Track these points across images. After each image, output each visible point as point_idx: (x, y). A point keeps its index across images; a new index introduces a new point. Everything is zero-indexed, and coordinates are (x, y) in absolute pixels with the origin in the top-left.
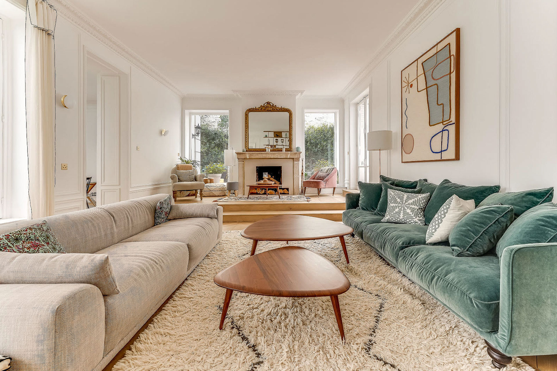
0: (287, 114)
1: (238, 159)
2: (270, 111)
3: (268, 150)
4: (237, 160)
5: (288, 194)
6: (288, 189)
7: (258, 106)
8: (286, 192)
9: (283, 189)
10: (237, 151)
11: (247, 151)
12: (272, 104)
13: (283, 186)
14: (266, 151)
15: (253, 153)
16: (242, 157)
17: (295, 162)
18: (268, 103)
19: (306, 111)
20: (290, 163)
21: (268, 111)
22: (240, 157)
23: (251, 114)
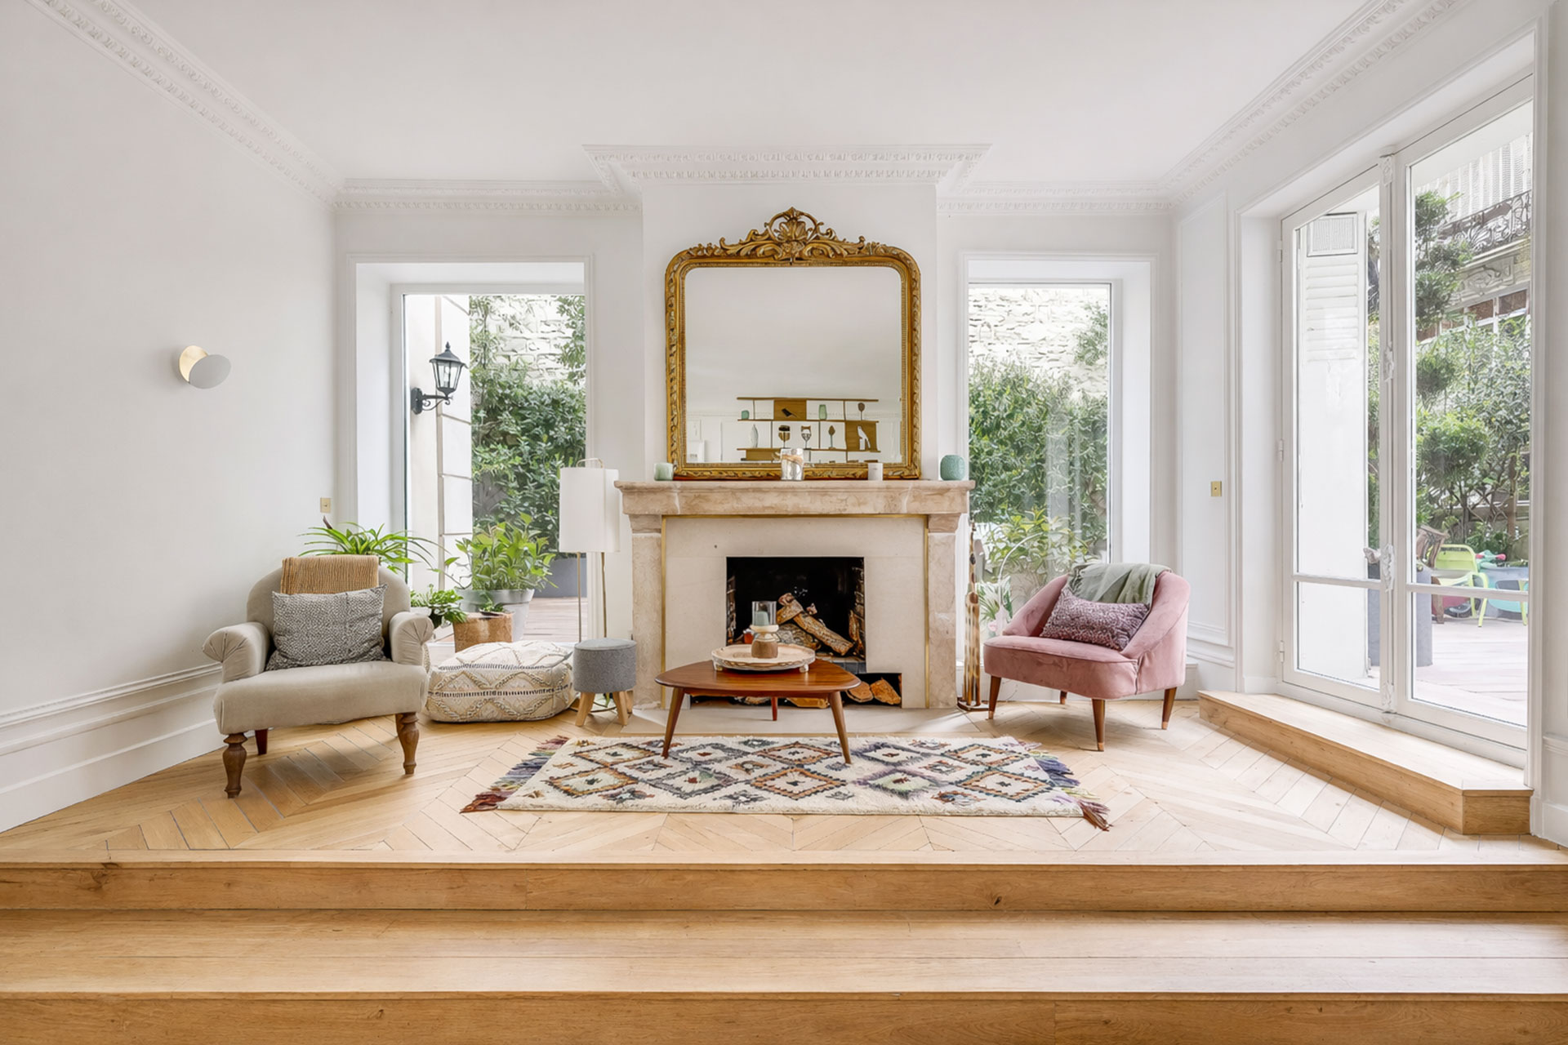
0: (889, 279)
1: (633, 517)
2: (801, 261)
3: (794, 473)
4: (625, 521)
5: (898, 705)
6: (894, 680)
7: (735, 236)
8: (884, 698)
9: (871, 678)
10: (628, 480)
11: (677, 477)
12: (809, 224)
13: (872, 662)
14: (778, 478)
15: (711, 490)
16: (657, 506)
17: (937, 536)
18: (792, 217)
19: (976, 267)
20: (911, 537)
21: (788, 261)
22: (638, 510)
23: (698, 280)
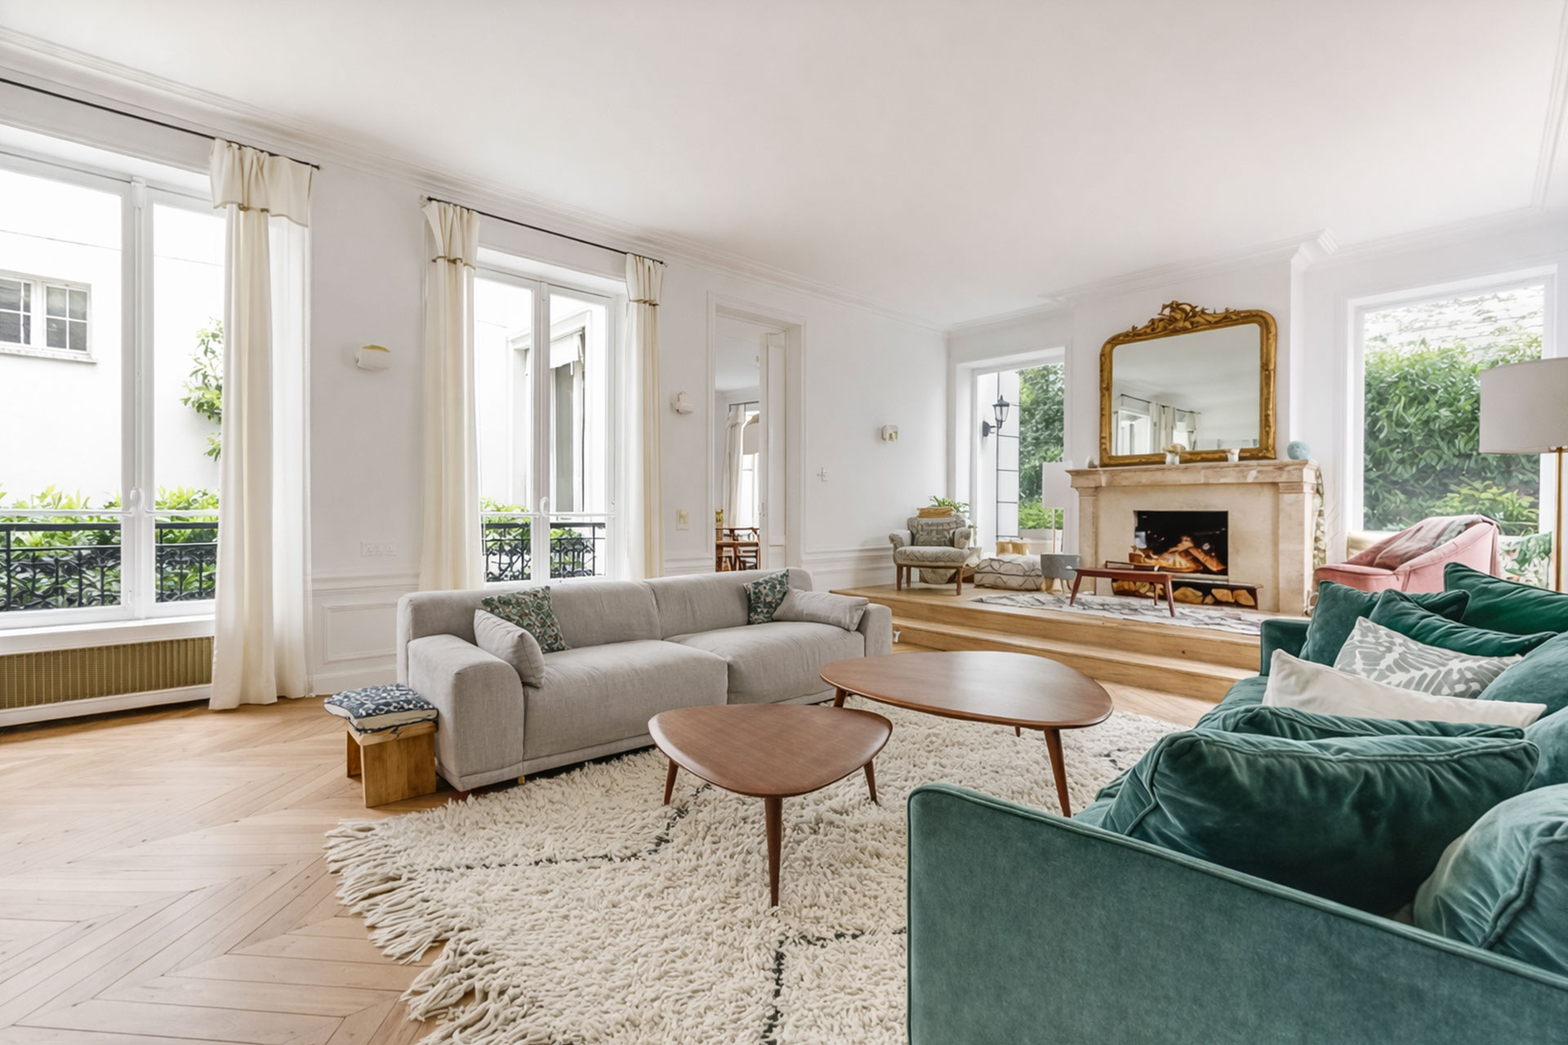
0: (1250, 331)
1: (1077, 489)
2: (1185, 330)
3: (1173, 459)
5: (1254, 607)
6: (1252, 592)
7: (1142, 323)
8: (1244, 602)
9: (1233, 589)
10: (1072, 466)
11: (1103, 465)
12: (1188, 308)
13: (1235, 577)
15: (1126, 472)
16: (1090, 482)
17: (1287, 498)
18: (1175, 307)
19: (1353, 303)
20: (1266, 498)
21: (1179, 332)
22: (1080, 484)
23: (1121, 352)
